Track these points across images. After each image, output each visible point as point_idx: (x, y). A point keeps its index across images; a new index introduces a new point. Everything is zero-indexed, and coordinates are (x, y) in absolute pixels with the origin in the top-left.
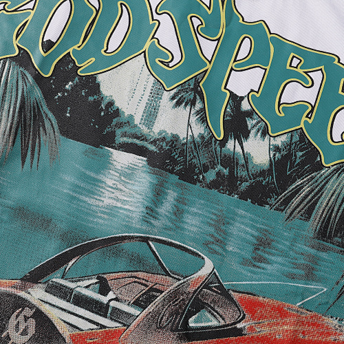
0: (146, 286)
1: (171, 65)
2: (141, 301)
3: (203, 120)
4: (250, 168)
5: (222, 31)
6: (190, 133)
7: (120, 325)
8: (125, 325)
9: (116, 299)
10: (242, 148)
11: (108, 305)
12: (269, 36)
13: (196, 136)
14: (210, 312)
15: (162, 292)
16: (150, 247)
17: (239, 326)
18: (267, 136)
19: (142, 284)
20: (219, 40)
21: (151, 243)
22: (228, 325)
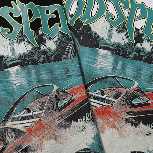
0: (117, 92)
1: (114, 19)
2: (116, 96)
3: (128, 37)
4: (145, 52)
5: (130, 7)
6: (124, 42)
7: (109, 105)
8: (111, 105)
9: (108, 97)
10: (142, 46)
11: (105, 99)
12: (146, 8)
13: (126, 43)
14: (139, 98)
15: (122, 93)
16: (116, 79)
17: (148, 102)
18: (149, 42)
19: (115, 91)
20: (129, 10)
21: (116, 78)
22: (145, 102)
